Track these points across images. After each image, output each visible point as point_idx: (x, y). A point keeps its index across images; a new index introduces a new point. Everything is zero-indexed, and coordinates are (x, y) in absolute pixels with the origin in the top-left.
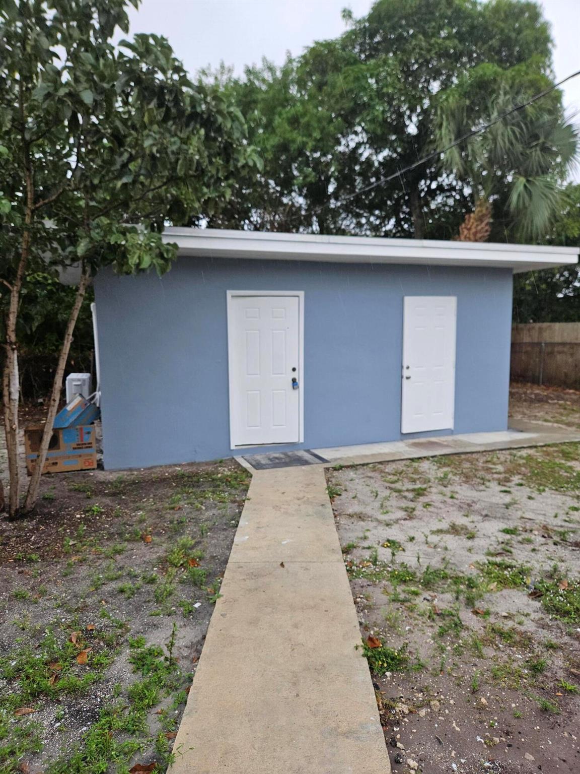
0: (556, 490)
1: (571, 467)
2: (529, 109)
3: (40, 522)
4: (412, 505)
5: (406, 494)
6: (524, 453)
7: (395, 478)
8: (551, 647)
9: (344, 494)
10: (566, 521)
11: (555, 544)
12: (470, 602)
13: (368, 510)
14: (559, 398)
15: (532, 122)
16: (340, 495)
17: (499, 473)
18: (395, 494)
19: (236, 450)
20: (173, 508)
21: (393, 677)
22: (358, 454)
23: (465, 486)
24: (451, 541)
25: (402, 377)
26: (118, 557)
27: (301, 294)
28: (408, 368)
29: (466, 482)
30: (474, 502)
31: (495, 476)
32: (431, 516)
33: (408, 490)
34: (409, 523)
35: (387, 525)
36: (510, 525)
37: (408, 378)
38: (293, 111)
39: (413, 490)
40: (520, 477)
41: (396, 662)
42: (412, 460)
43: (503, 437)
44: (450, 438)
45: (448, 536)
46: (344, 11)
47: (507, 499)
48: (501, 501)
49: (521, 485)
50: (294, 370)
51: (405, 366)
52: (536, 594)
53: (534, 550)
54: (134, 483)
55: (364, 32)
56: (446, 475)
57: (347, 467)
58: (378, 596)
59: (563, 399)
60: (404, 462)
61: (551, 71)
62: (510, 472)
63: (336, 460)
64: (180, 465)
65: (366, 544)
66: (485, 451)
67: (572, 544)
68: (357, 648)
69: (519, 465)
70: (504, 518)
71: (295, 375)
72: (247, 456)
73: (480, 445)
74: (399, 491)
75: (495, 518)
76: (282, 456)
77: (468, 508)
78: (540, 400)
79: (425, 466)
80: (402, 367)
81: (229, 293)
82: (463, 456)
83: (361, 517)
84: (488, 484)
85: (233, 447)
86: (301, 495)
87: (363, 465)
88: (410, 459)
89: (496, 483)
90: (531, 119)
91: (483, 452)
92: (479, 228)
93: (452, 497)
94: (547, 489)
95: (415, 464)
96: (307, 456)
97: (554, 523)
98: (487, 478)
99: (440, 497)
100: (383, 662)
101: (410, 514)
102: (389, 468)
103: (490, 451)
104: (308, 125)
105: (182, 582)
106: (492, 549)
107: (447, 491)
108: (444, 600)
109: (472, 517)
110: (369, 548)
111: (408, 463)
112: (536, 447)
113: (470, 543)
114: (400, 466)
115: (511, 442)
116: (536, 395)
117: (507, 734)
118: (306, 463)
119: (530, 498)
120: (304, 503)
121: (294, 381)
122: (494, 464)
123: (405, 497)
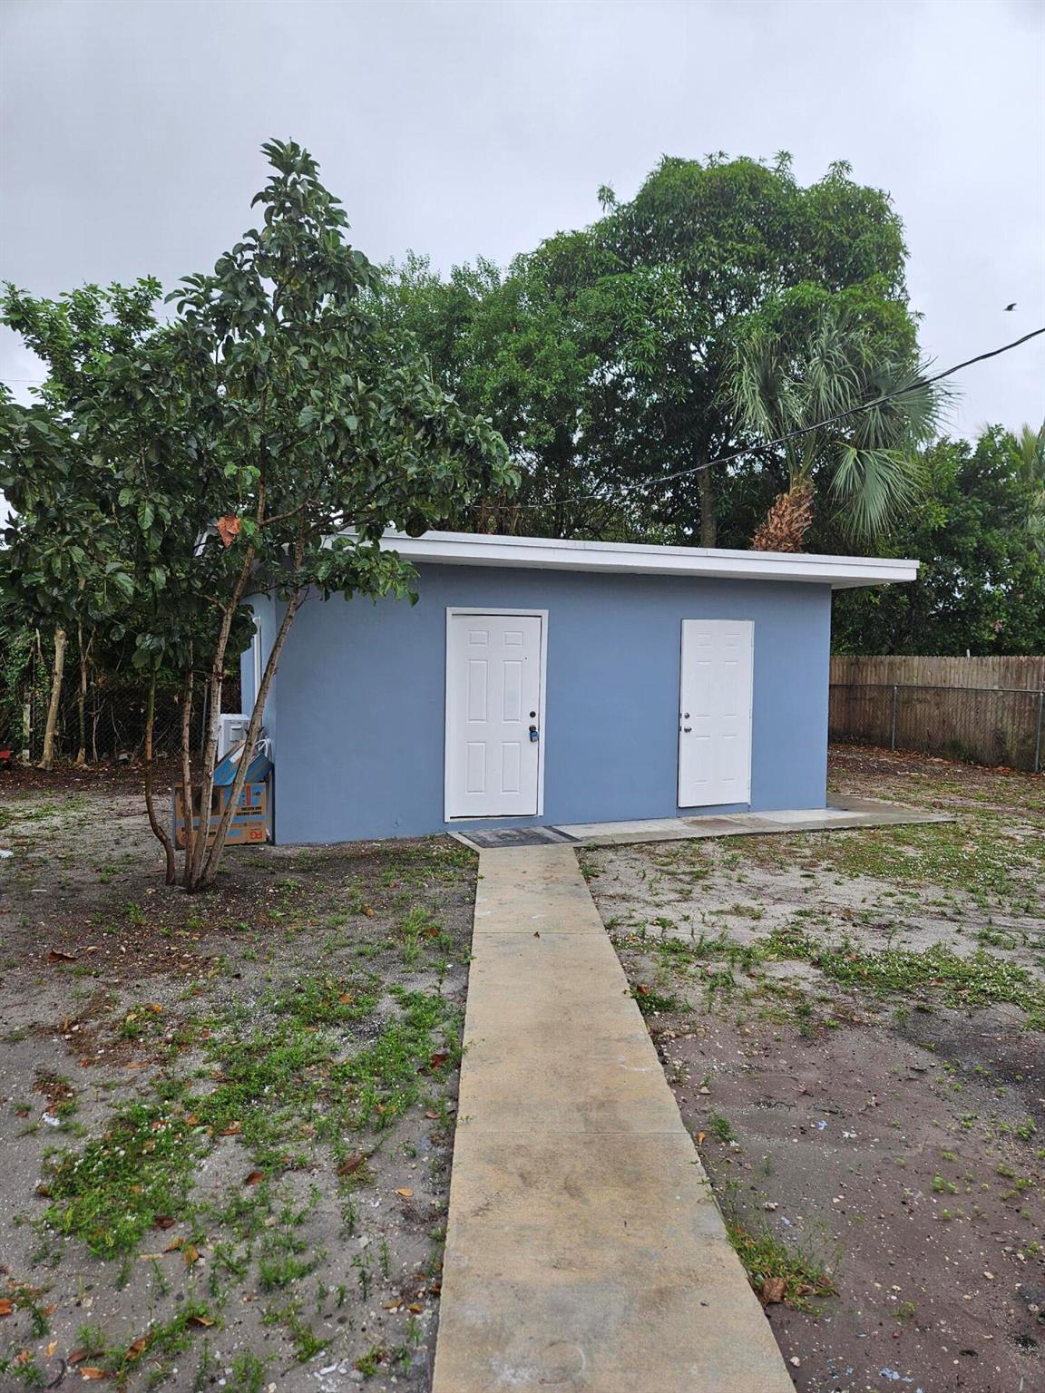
0: (874, 876)
1: (899, 852)
2: (866, 352)
3: (226, 895)
4: (689, 887)
5: (682, 877)
6: (842, 835)
7: (668, 860)
8: (823, 1000)
9: (602, 875)
10: (874, 905)
11: (854, 925)
12: (746, 967)
13: (634, 892)
14: (913, 768)
15: (868, 369)
16: (597, 876)
17: (806, 857)
18: (667, 877)
19: (452, 823)
20: (388, 885)
21: (660, 1016)
22: (619, 832)
23: (758, 870)
24: (732, 921)
25: (680, 729)
26: (341, 928)
27: (545, 613)
28: (687, 716)
29: (758, 866)
30: (766, 886)
31: (799, 860)
32: (712, 899)
33: (684, 873)
34: (684, 905)
35: (657, 906)
36: (807, 908)
37: (687, 731)
38: (524, 340)
39: (691, 873)
40: (831, 861)
41: (666, 1006)
42: (691, 840)
43: (820, 816)
44: (745, 816)
45: (729, 917)
46: (603, 190)
47: (808, 883)
48: (801, 886)
49: (830, 870)
50: (533, 715)
51: (683, 713)
52: (817, 964)
53: (827, 930)
54: (323, 859)
55: (628, 223)
56: (734, 857)
57: (605, 847)
58: (645, 962)
59: (919, 770)
60: (680, 843)
61: (903, 290)
62: (819, 856)
63: (588, 838)
64: (376, 842)
65: (632, 922)
66: (791, 832)
67: (874, 926)
68: (625, 992)
69: (833, 849)
70: (799, 901)
71: (534, 722)
72: (466, 832)
73: (785, 825)
74: (673, 874)
75: (790, 901)
76: (515, 833)
77: (758, 891)
78: (886, 771)
79: (709, 847)
80: (680, 715)
81: (450, 611)
82: (760, 838)
83: (625, 898)
84: (787, 868)
85: (447, 819)
86: (547, 875)
87: (626, 845)
88: (688, 839)
89: (798, 867)
90: (867, 365)
91: (788, 833)
92: (796, 515)
93: (739, 881)
94: (861, 875)
95: (695, 846)
96: (549, 833)
97: (858, 906)
98: (788, 862)
99: (724, 881)
100: (652, 1003)
101: (686, 896)
102: (661, 849)
103: (798, 832)
104: (546, 361)
105: (425, 948)
106: (779, 928)
107: (735, 875)
108: (719, 966)
109: (761, 901)
110: (635, 925)
111: (686, 843)
112: (860, 829)
113: (755, 923)
114: (675, 847)
115: (829, 822)
116: (883, 763)
117: (766, 1049)
118: (548, 841)
119: (837, 883)
120: (553, 882)
121: (532, 730)
122: (800, 847)
123: (680, 880)
